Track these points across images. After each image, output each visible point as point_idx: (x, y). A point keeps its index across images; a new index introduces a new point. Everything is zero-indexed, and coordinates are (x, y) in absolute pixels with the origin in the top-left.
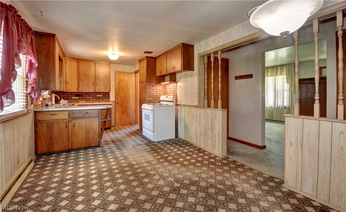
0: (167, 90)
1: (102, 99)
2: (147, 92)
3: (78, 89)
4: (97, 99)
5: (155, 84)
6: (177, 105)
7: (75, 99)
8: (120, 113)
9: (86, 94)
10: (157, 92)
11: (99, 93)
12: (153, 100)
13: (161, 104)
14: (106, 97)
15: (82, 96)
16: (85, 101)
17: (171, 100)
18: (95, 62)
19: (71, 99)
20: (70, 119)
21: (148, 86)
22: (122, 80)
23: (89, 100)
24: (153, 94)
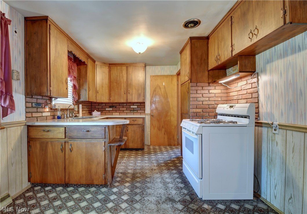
0: (231, 94)
1: (136, 111)
2: (191, 99)
3: (110, 99)
4: (132, 110)
5: (207, 85)
6: (259, 124)
7: (109, 111)
8: (156, 128)
9: (120, 105)
10: (211, 99)
11: (133, 104)
12: (202, 113)
13: (219, 122)
14: (142, 109)
15: (116, 108)
16: (119, 113)
17: (245, 113)
18: (127, 65)
19: (105, 110)
20: (66, 139)
21: (193, 88)
22: (159, 86)
23: (123, 112)
24: (203, 101)
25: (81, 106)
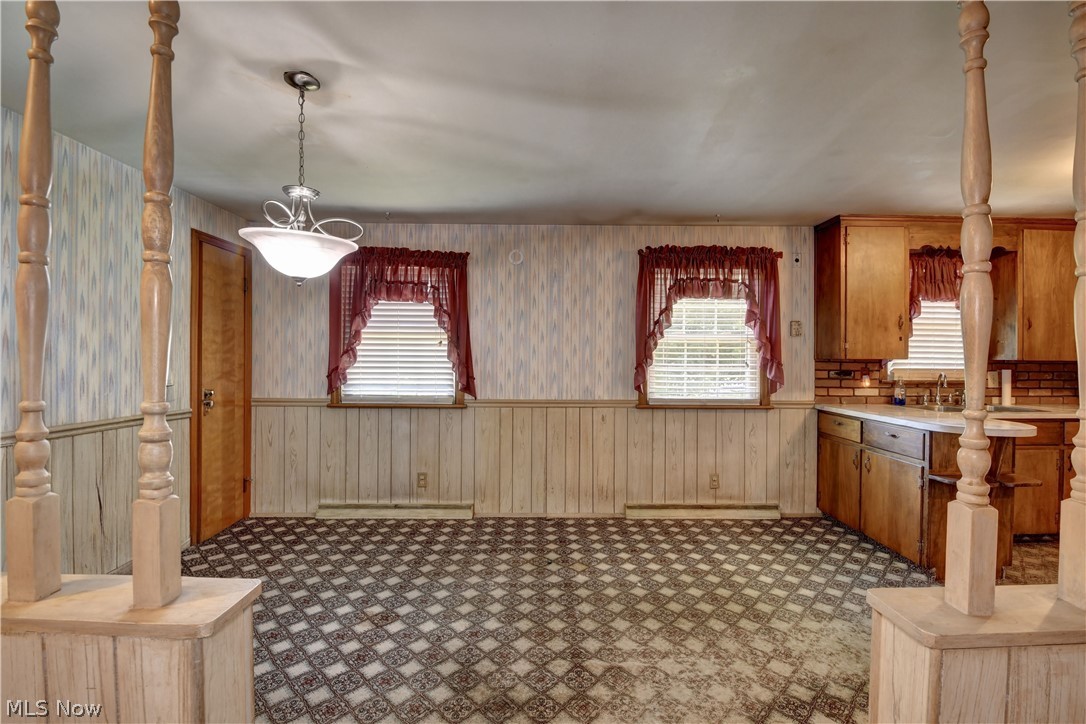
20: (863, 445)
25: (1007, 374)
